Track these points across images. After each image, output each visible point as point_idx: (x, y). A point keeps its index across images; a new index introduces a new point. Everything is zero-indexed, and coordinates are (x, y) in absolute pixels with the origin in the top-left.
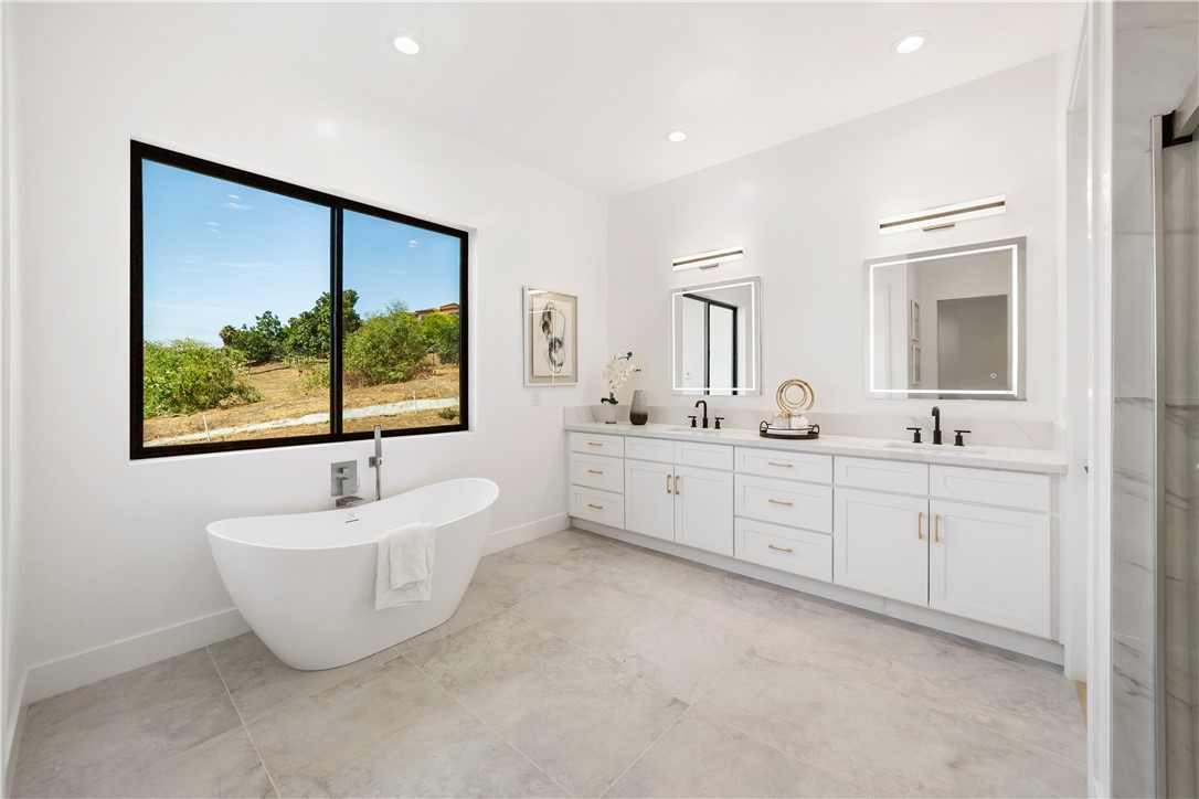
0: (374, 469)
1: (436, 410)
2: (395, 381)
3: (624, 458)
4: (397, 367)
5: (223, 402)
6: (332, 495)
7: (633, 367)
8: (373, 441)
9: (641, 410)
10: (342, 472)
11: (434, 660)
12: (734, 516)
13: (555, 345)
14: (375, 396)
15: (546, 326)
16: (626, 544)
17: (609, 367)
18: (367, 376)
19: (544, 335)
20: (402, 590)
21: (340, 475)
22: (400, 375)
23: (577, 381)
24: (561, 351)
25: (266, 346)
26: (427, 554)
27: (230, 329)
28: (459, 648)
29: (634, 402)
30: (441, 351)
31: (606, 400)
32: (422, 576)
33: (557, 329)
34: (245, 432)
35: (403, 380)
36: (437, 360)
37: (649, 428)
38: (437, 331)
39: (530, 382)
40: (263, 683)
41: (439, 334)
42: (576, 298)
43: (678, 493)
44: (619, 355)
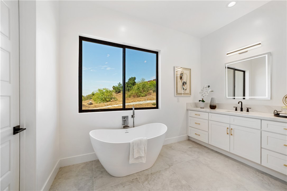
0: (133, 118)
1: (151, 103)
2: (143, 96)
3: (208, 120)
4: (144, 93)
5: (111, 100)
6: (122, 125)
7: (210, 90)
8: (132, 111)
9: (213, 104)
10: (125, 119)
11: (146, 182)
12: (261, 148)
13: (184, 84)
14: (138, 100)
15: (181, 78)
16: (209, 149)
17: (202, 90)
18: (137, 95)
19: (180, 81)
20: (137, 158)
21: (124, 120)
22: (144, 95)
23: (191, 95)
24: (186, 86)
25: (120, 89)
26: (144, 148)
27: (114, 86)
28: (154, 180)
29: (211, 102)
30: (153, 89)
31: (201, 101)
32: (143, 155)
33: (184, 79)
34: (113, 107)
35: (145, 96)
36: (152, 91)
37: (217, 110)
38: (152, 85)
39: (176, 95)
40: (102, 177)
41: (153, 86)
42: (190, 69)
43: (232, 135)
44: (206, 86)
